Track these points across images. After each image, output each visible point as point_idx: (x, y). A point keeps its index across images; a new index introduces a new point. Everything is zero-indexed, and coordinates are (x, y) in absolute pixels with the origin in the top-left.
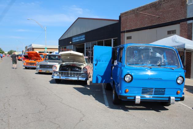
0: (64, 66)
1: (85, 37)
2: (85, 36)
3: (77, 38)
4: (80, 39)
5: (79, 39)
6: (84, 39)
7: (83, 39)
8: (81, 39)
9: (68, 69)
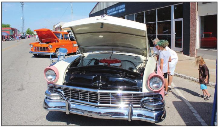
0: (88, 69)
1: (126, 8)
2: (125, 6)
3: (114, 9)
4: (118, 10)
5: (116, 11)
6: (124, 10)
7: (122, 10)
8: (120, 11)
9: (95, 80)
